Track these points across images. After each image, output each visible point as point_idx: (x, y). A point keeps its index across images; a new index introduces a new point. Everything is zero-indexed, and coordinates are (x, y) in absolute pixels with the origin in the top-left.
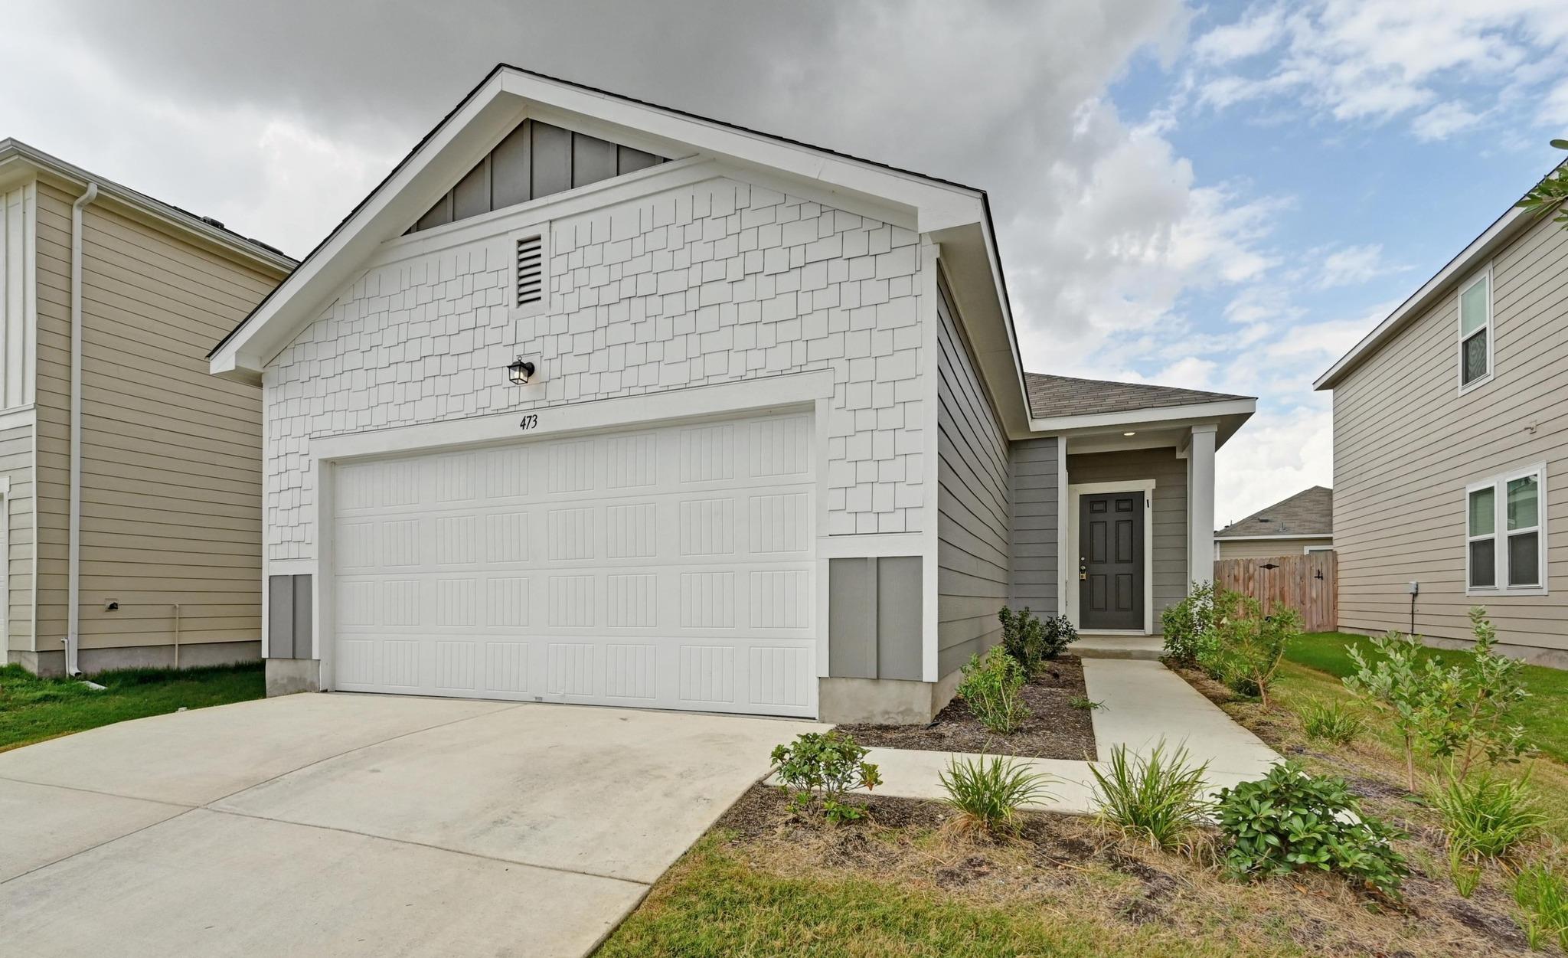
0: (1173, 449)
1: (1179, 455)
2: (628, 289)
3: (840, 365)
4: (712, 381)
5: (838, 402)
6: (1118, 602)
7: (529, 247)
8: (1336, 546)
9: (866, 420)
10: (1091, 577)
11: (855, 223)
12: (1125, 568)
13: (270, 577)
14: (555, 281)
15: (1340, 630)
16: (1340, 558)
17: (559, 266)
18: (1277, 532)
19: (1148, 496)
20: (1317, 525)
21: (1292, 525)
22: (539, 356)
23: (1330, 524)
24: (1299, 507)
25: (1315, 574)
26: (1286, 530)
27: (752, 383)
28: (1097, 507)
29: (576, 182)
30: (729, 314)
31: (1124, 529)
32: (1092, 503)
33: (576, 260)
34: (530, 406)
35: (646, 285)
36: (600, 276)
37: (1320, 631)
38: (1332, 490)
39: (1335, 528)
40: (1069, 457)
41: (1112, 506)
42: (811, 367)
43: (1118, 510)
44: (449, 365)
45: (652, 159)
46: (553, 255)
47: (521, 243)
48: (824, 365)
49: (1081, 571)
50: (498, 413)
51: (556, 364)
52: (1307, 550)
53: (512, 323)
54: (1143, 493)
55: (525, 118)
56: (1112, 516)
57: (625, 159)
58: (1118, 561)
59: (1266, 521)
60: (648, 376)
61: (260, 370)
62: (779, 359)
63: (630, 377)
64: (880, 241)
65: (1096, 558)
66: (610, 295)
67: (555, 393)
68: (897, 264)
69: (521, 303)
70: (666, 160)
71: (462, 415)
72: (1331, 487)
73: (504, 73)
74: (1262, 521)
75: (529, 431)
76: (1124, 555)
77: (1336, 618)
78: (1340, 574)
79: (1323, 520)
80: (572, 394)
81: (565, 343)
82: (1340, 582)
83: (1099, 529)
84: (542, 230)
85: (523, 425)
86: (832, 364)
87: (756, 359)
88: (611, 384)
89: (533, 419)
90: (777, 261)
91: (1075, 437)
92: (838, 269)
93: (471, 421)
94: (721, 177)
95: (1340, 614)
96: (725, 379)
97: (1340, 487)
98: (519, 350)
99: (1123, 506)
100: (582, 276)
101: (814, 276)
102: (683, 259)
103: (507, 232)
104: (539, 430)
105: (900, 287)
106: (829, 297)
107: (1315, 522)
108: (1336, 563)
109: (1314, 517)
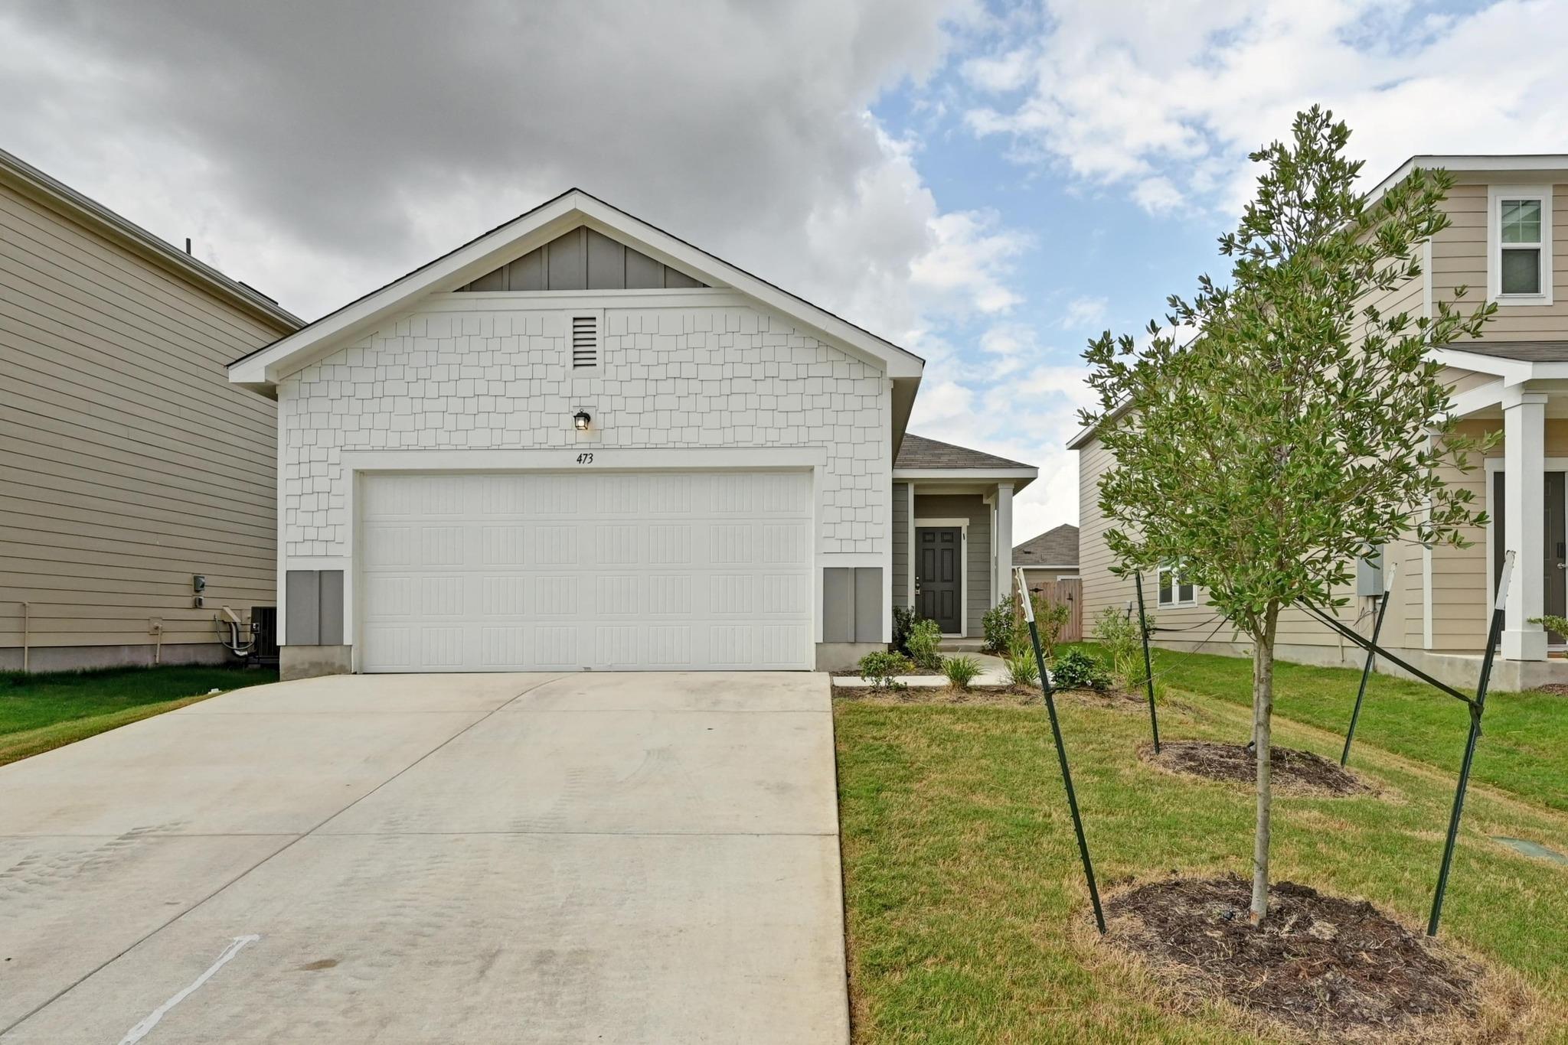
0: (981, 496)
1: (985, 501)
2: (673, 370)
3: (831, 445)
4: (740, 445)
5: (830, 468)
6: (942, 612)
7: (583, 325)
8: (1083, 575)
9: (848, 482)
10: (923, 592)
11: (842, 357)
12: (948, 586)
13: (287, 571)
14: (609, 356)
15: (1084, 640)
16: (1084, 584)
17: (612, 343)
18: (1037, 563)
19: (964, 531)
20: (1067, 558)
21: (1048, 557)
22: (594, 409)
23: (1077, 557)
24: (1053, 541)
25: (1067, 597)
26: (1044, 561)
27: (769, 451)
28: (928, 537)
29: (628, 283)
30: (753, 401)
31: (947, 556)
32: (925, 534)
33: (628, 342)
34: (587, 446)
35: (689, 370)
36: (649, 358)
37: (1071, 641)
38: (1078, 529)
39: (1081, 561)
40: (916, 497)
41: (938, 538)
42: (810, 444)
43: (943, 541)
44: (504, 405)
45: (694, 283)
46: (607, 335)
47: (575, 319)
48: (820, 444)
49: (917, 588)
50: (554, 449)
51: (610, 418)
52: (1059, 578)
53: (569, 380)
54: (960, 528)
55: (582, 224)
56: (938, 545)
57: (671, 277)
58: (943, 580)
59: (1029, 553)
60: (690, 435)
61: (276, 382)
62: (789, 437)
63: (675, 435)
64: (857, 372)
65: (927, 578)
66: (658, 372)
67: (609, 437)
68: (868, 387)
69: (575, 366)
70: (705, 286)
71: (519, 446)
72: (1078, 526)
73: (575, 196)
74: (1026, 553)
75: (585, 465)
76: (947, 576)
77: (1081, 631)
78: (1085, 597)
79: (1071, 553)
80: (625, 441)
81: (618, 403)
82: (1084, 603)
83: (929, 554)
84: (598, 314)
85: (579, 460)
86: (825, 444)
87: (773, 435)
88: (658, 437)
89: (589, 457)
90: (788, 372)
91: (919, 484)
92: (830, 385)
93: (526, 453)
94: (749, 307)
95: (1084, 628)
96: (751, 445)
97: (1086, 527)
98: (575, 402)
99: (947, 537)
100: (633, 355)
101: (813, 386)
102: (718, 358)
103: (563, 309)
104: (592, 465)
105: (870, 402)
106: (824, 401)
107: (1064, 555)
108: (1081, 588)
109: (1065, 551)
